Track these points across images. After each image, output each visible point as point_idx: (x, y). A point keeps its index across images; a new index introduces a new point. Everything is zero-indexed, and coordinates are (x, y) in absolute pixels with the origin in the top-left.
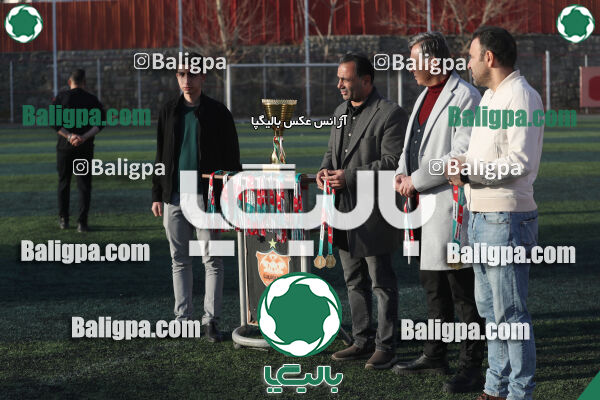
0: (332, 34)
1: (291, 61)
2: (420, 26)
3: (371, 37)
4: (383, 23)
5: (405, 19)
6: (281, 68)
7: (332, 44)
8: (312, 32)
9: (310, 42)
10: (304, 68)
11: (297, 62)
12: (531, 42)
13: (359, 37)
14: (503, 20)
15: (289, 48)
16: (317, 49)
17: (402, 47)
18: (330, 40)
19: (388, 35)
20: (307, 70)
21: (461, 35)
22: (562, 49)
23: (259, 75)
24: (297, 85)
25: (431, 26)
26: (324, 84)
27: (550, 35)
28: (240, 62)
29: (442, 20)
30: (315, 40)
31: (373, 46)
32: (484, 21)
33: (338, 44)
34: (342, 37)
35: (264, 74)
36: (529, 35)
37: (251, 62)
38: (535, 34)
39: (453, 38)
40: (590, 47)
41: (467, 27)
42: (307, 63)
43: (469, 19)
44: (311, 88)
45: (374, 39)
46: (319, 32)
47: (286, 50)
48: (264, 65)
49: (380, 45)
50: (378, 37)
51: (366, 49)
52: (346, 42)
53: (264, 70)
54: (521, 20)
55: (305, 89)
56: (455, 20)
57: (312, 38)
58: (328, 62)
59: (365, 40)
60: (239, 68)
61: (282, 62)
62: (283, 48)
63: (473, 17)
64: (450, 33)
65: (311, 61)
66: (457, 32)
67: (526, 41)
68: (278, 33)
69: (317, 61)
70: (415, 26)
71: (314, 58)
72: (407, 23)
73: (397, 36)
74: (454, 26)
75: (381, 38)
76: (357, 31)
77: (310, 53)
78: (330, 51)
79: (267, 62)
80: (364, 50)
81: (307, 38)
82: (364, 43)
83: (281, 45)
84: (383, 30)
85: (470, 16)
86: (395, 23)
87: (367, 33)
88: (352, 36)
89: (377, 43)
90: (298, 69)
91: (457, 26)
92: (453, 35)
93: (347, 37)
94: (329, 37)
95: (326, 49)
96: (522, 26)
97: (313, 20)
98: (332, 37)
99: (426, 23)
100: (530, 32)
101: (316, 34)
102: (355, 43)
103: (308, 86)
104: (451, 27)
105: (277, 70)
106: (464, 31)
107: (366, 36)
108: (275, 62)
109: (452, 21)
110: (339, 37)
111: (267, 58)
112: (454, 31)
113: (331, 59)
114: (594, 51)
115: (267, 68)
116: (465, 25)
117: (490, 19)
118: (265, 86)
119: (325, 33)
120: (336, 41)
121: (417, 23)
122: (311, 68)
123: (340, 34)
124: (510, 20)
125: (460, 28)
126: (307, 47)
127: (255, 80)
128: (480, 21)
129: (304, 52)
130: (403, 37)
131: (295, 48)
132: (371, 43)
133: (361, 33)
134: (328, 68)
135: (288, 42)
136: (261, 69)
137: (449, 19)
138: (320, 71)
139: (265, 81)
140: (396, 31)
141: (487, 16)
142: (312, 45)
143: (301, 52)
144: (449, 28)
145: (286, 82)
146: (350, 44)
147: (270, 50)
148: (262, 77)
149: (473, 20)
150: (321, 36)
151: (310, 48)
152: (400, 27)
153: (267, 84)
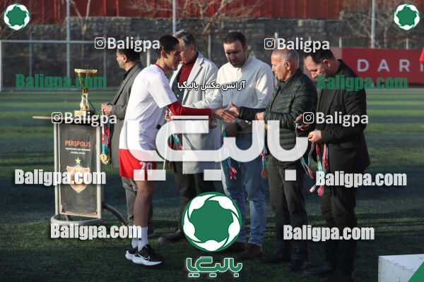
0: (90, 15)
1: (53, 38)
2: (166, 10)
3: (124, 18)
4: (135, 7)
5: (154, 4)
6: (45, 44)
7: (90, 24)
8: (73, 13)
9: (71, 22)
10: (65, 44)
11: (59, 39)
12: (263, 25)
13: (113, 18)
14: (238, 6)
15: (52, 26)
16: (76, 28)
17: (151, 27)
18: (88, 21)
19: (138, 17)
20: (68, 46)
21: (202, 18)
22: (289, 31)
23: (25, 50)
24: (59, 59)
25: (177, 10)
26: (82, 58)
27: (279, 19)
28: (9, 39)
29: (186, 5)
30: (75, 21)
31: (125, 26)
32: (222, 6)
33: (95, 24)
34: (99, 17)
35: (30, 49)
36: (261, 18)
37: (18, 39)
38: (267, 19)
39: (195, 20)
40: (314, 30)
41: (207, 11)
42: (68, 40)
43: (210, 4)
44: (71, 62)
45: (126, 21)
46: (78, 13)
47: (50, 28)
48: (31, 41)
49: (131, 25)
50: (130, 18)
51: (119, 28)
52: (103, 22)
53: (31, 45)
54: (254, 6)
55: (66, 63)
56: (197, 4)
57: (72, 19)
58: (86, 39)
59: (118, 21)
60: (8, 43)
61: (46, 39)
62: (47, 27)
63: (212, 3)
64: (192, 16)
65: (72, 39)
66: (198, 15)
67: (258, 24)
68: (43, 13)
69: (75, 39)
70: (162, 9)
71: (74, 35)
72: (155, 6)
73: (146, 18)
74: (196, 10)
75: (133, 19)
76: (112, 13)
77: (71, 32)
78: (87, 30)
79: (33, 39)
80: (117, 30)
81: (67, 18)
82: (117, 24)
83: (45, 24)
84: (134, 13)
85: (209, 2)
86: (145, 7)
87: (120, 15)
88: (107, 18)
89: (128, 24)
90: (59, 45)
91: (198, 11)
92: (195, 18)
93: (103, 18)
94: (87, 18)
95: (85, 28)
96: (254, 11)
97: (74, 3)
98: (90, 18)
99: (172, 8)
100: (262, 16)
101: (76, 15)
102: (109, 24)
103: (68, 60)
104: (193, 11)
105: (41, 46)
106: (204, 15)
107: (120, 18)
108: (39, 39)
109: (195, 6)
110: (96, 18)
111: (33, 35)
112: (195, 14)
113: (89, 36)
114: (317, 33)
115: (33, 44)
116: (206, 8)
117: (228, 5)
118: (31, 60)
119: (83, 14)
120: (93, 22)
121: (163, 7)
122: (71, 44)
123: (97, 15)
124: (245, 5)
125: (201, 12)
126: (68, 26)
127: (22, 54)
128: (219, 6)
129: (65, 30)
130: (151, 19)
131: (58, 27)
132: (124, 24)
133: (115, 15)
134: (86, 45)
135: (51, 21)
136: (27, 45)
137: (192, 4)
138: (78, 47)
139: (31, 55)
140: (144, 14)
141: (224, 3)
142: (72, 24)
143: (62, 30)
144: (191, 11)
145: (49, 57)
146: (105, 24)
147: (35, 28)
148: (28, 52)
149: (212, 5)
150: (80, 17)
151: (70, 27)
152: (149, 10)
153: (32, 58)
